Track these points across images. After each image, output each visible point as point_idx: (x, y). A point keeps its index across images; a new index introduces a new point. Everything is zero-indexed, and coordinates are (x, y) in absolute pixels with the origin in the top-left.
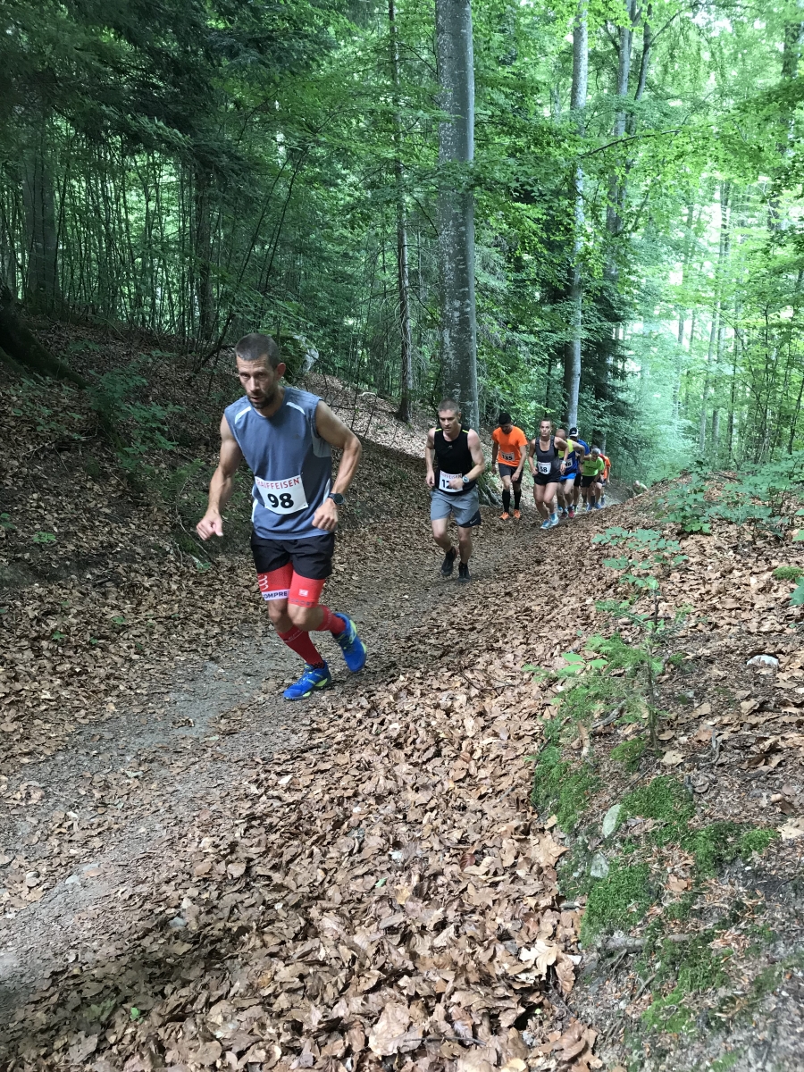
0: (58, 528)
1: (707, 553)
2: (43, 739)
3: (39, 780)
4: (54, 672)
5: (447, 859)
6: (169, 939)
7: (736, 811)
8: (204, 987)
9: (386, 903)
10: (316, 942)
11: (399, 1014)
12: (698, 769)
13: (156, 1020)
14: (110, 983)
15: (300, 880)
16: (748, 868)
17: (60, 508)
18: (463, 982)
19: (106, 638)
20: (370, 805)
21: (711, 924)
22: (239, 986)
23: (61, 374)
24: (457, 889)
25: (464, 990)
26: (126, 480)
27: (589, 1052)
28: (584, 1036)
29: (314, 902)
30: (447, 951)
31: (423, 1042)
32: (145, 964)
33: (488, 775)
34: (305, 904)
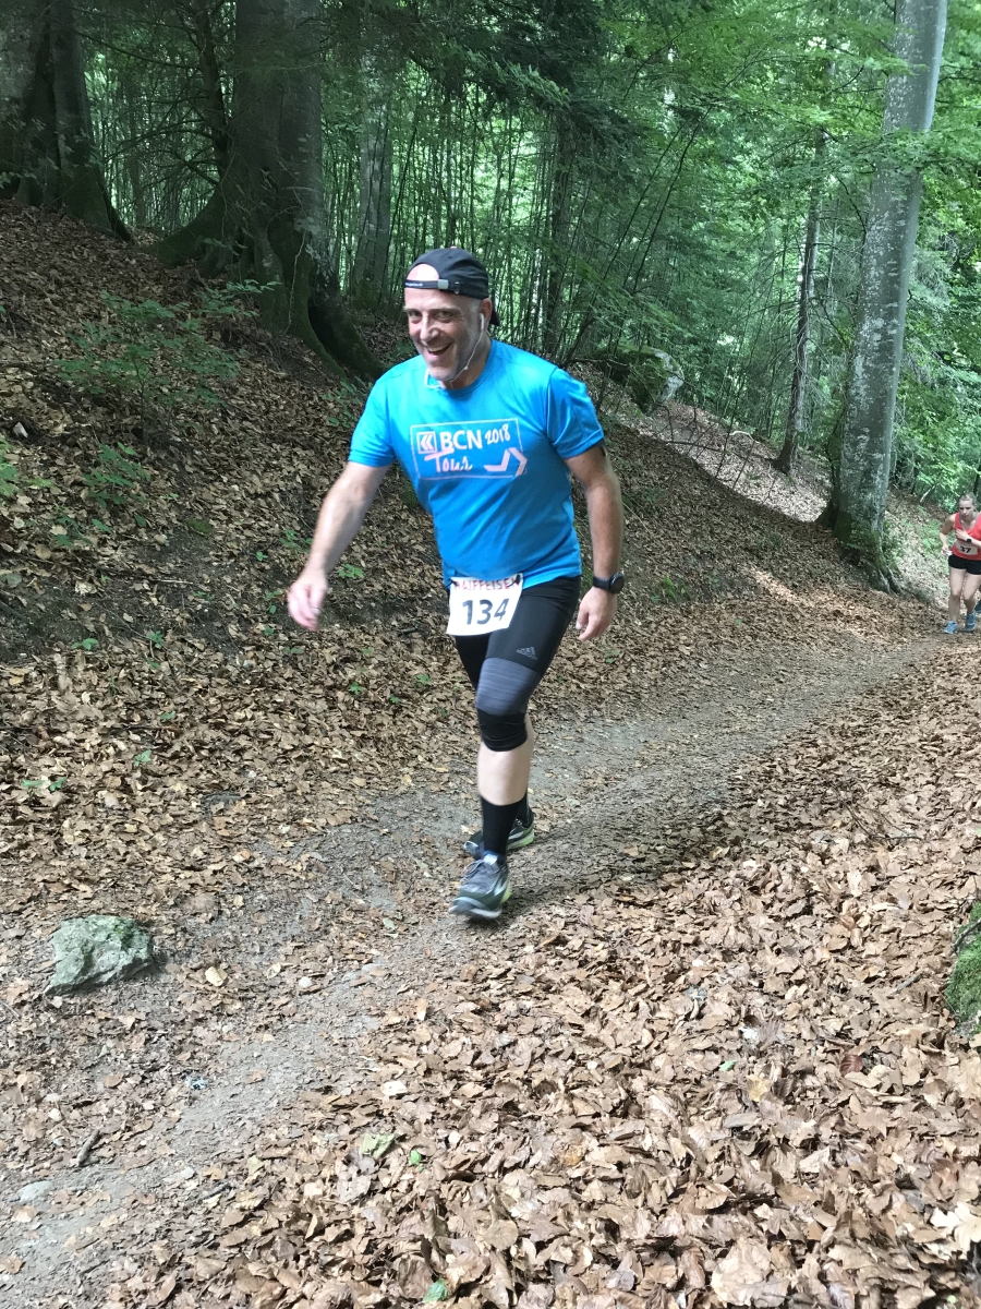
0: (367, 562)
5: (820, 1054)
8: (498, 1146)
9: (733, 1094)
10: (640, 1125)
11: (755, 1254)
13: (440, 1176)
15: (619, 1038)
17: (369, 539)
18: (848, 1234)
19: (408, 697)
20: (715, 960)
22: (541, 1158)
24: (834, 1098)
25: (849, 1246)
29: (637, 1070)
30: (821, 1182)
31: (786, 1300)
32: (427, 1100)
33: (880, 952)
34: (626, 1070)
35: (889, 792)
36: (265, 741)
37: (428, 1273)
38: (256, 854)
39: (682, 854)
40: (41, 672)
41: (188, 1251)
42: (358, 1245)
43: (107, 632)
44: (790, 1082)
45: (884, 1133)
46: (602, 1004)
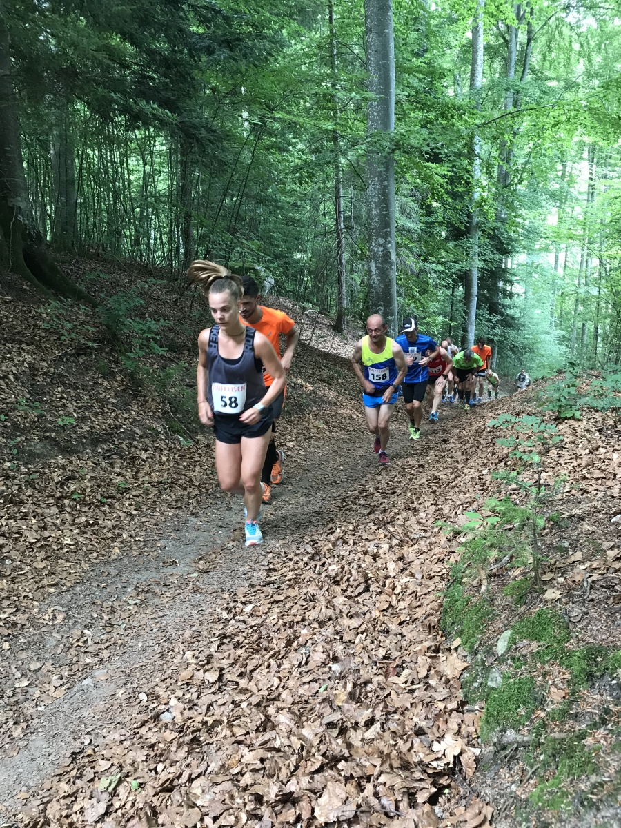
0: (77, 413)
1: (579, 433)
2: (65, 574)
3: (62, 606)
4: (74, 523)
5: (375, 671)
6: (160, 729)
7: (604, 637)
8: (188, 766)
9: (327, 704)
10: (273, 733)
11: (338, 791)
12: (573, 603)
13: (152, 792)
14: (116, 762)
15: (260, 685)
16: (614, 682)
17: (78, 399)
18: (388, 767)
19: (113, 498)
20: (314, 628)
21: (584, 726)
22: (214, 766)
23: (79, 297)
24: (382, 694)
25: (389, 773)
26: (128, 378)
27: (488, 823)
28: (484, 811)
29: (271, 702)
30: (375, 742)
31: (356, 812)
32: (142, 747)
33: (406, 606)
34: (265, 704)
35: (411, 513)
36: (16, 539)
44: (358, 690)
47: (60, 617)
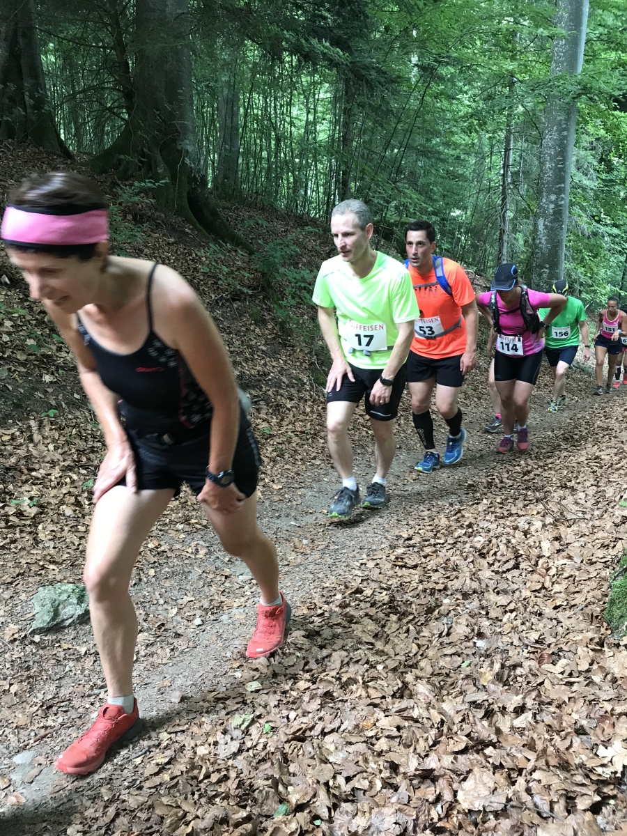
5: (525, 654)
8: (320, 719)
9: (470, 681)
10: (411, 703)
11: (485, 777)
13: (284, 739)
15: (397, 650)
17: (231, 343)
18: (544, 763)
20: (457, 599)
22: (348, 725)
23: (237, 242)
24: (534, 681)
25: (545, 770)
26: (278, 326)
29: (409, 669)
30: (526, 733)
31: (506, 806)
32: (275, 692)
33: (563, 590)
34: (402, 669)
35: (567, 492)
37: (276, 798)
38: (162, 543)
39: (436, 535)
40: (22, 432)
41: (123, 792)
42: (231, 785)
43: (64, 405)
44: (506, 672)
45: (567, 700)
46: (386, 630)
47: (202, 552)
